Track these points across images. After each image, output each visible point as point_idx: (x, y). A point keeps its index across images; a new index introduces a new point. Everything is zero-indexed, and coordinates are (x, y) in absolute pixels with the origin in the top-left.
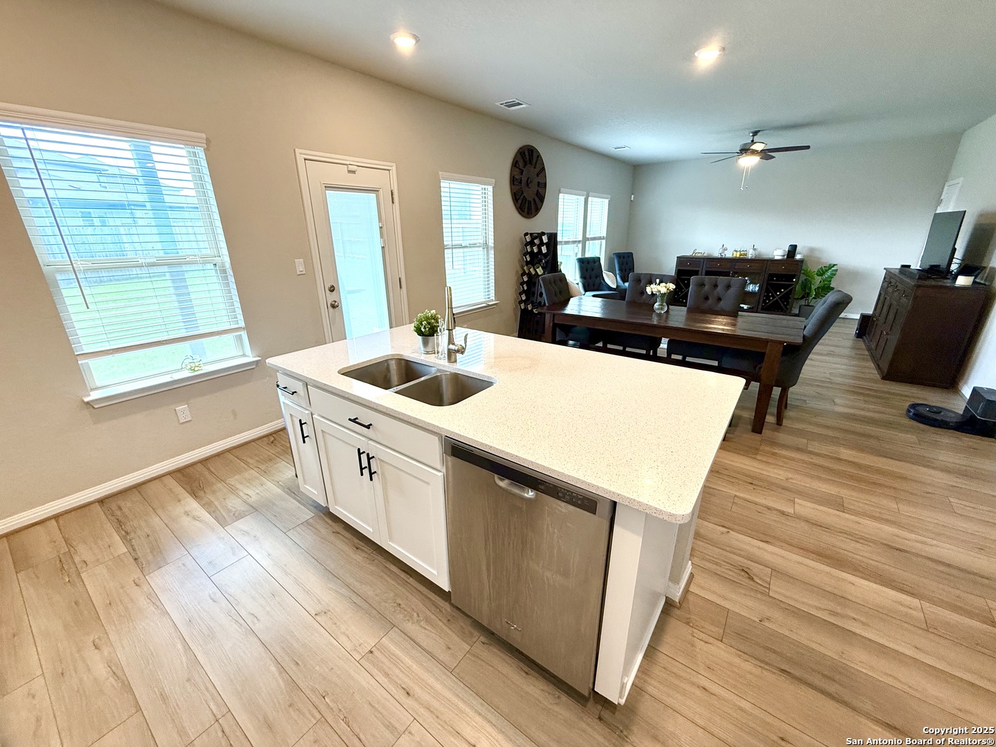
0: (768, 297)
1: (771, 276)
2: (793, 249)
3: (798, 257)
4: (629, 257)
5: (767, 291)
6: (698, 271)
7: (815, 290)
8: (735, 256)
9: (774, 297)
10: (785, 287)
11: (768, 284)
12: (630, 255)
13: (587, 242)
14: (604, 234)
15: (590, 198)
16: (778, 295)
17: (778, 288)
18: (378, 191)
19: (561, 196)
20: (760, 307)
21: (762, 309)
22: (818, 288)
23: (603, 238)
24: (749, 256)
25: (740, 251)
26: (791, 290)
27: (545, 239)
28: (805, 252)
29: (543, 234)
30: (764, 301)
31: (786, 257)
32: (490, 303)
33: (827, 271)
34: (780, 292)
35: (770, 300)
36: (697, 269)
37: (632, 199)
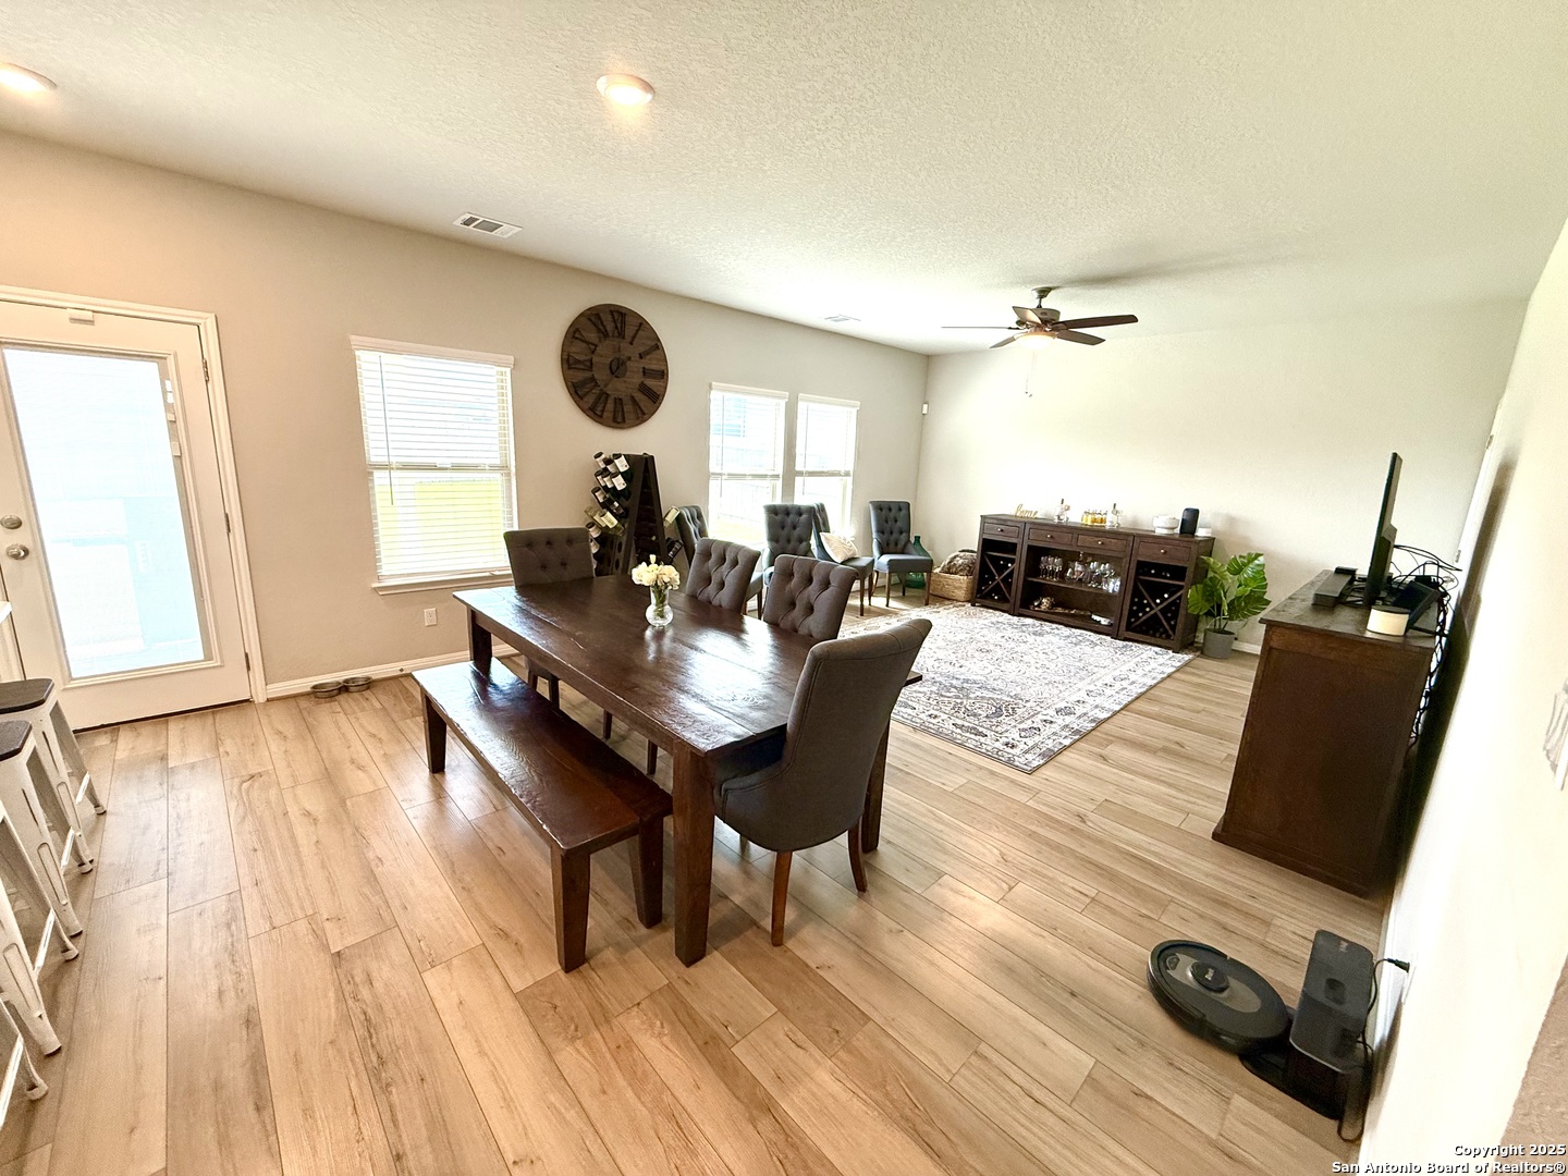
0: (1142, 608)
1: (1143, 567)
2: (1191, 519)
3: (1201, 533)
4: (900, 509)
5: (1136, 593)
6: (1015, 545)
7: (1228, 605)
8: (1084, 522)
9: (1152, 609)
10: (1173, 590)
11: (1136, 580)
12: (904, 508)
13: (798, 480)
14: (850, 467)
15: (802, 405)
16: (1157, 605)
17: (1156, 591)
18: (165, 359)
19: (714, 395)
20: (1124, 623)
21: (1128, 629)
22: (1238, 598)
23: (847, 474)
24: (1108, 525)
25: (1093, 514)
26: (1180, 597)
27: (622, 465)
28: (1219, 525)
29: (618, 456)
30: (1132, 614)
31: (1178, 531)
32: (497, 573)
33: (1245, 565)
34: (1163, 600)
35: (1145, 613)
36: (1014, 541)
37: (925, 411)
